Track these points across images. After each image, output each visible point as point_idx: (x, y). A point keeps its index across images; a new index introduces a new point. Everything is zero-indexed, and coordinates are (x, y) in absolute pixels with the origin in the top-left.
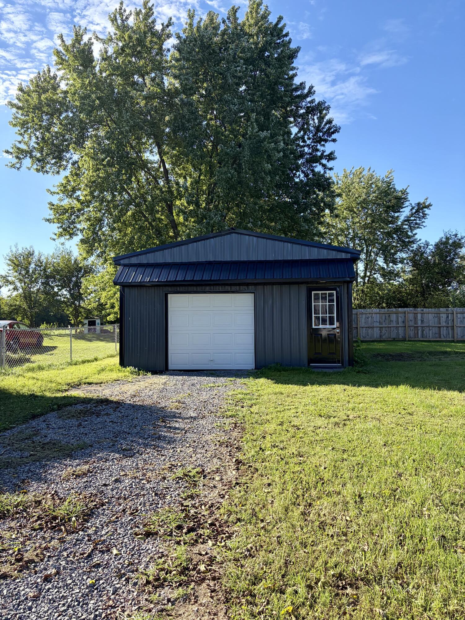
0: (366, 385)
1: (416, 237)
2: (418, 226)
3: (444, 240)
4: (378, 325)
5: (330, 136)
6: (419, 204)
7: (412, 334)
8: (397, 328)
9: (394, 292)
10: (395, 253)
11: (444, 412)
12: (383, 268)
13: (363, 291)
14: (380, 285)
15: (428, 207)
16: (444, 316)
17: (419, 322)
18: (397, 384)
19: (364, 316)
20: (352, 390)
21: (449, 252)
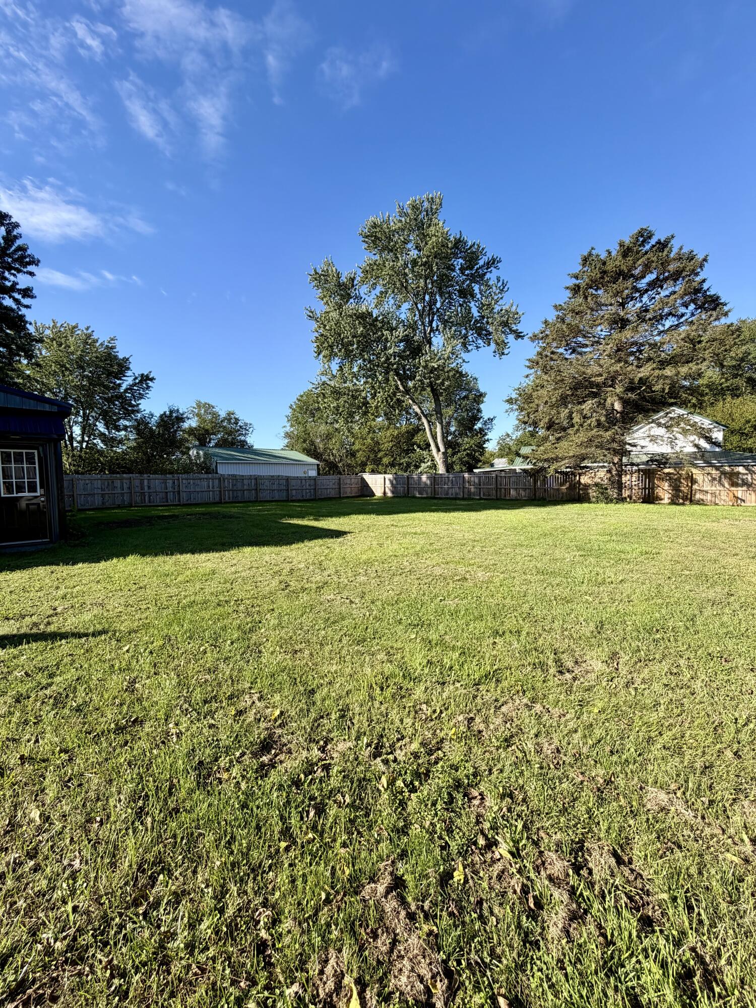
0: (84, 561)
1: (140, 407)
2: (141, 397)
3: (168, 413)
4: (100, 491)
5: (25, 267)
6: (142, 375)
7: (138, 499)
8: (122, 494)
9: (117, 459)
10: (119, 419)
11: (179, 579)
12: (104, 434)
13: (80, 456)
14: (101, 452)
15: (152, 379)
16: (171, 482)
17: (146, 488)
18: (125, 555)
19: (82, 482)
20: (63, 570)
21: (173, 425)
